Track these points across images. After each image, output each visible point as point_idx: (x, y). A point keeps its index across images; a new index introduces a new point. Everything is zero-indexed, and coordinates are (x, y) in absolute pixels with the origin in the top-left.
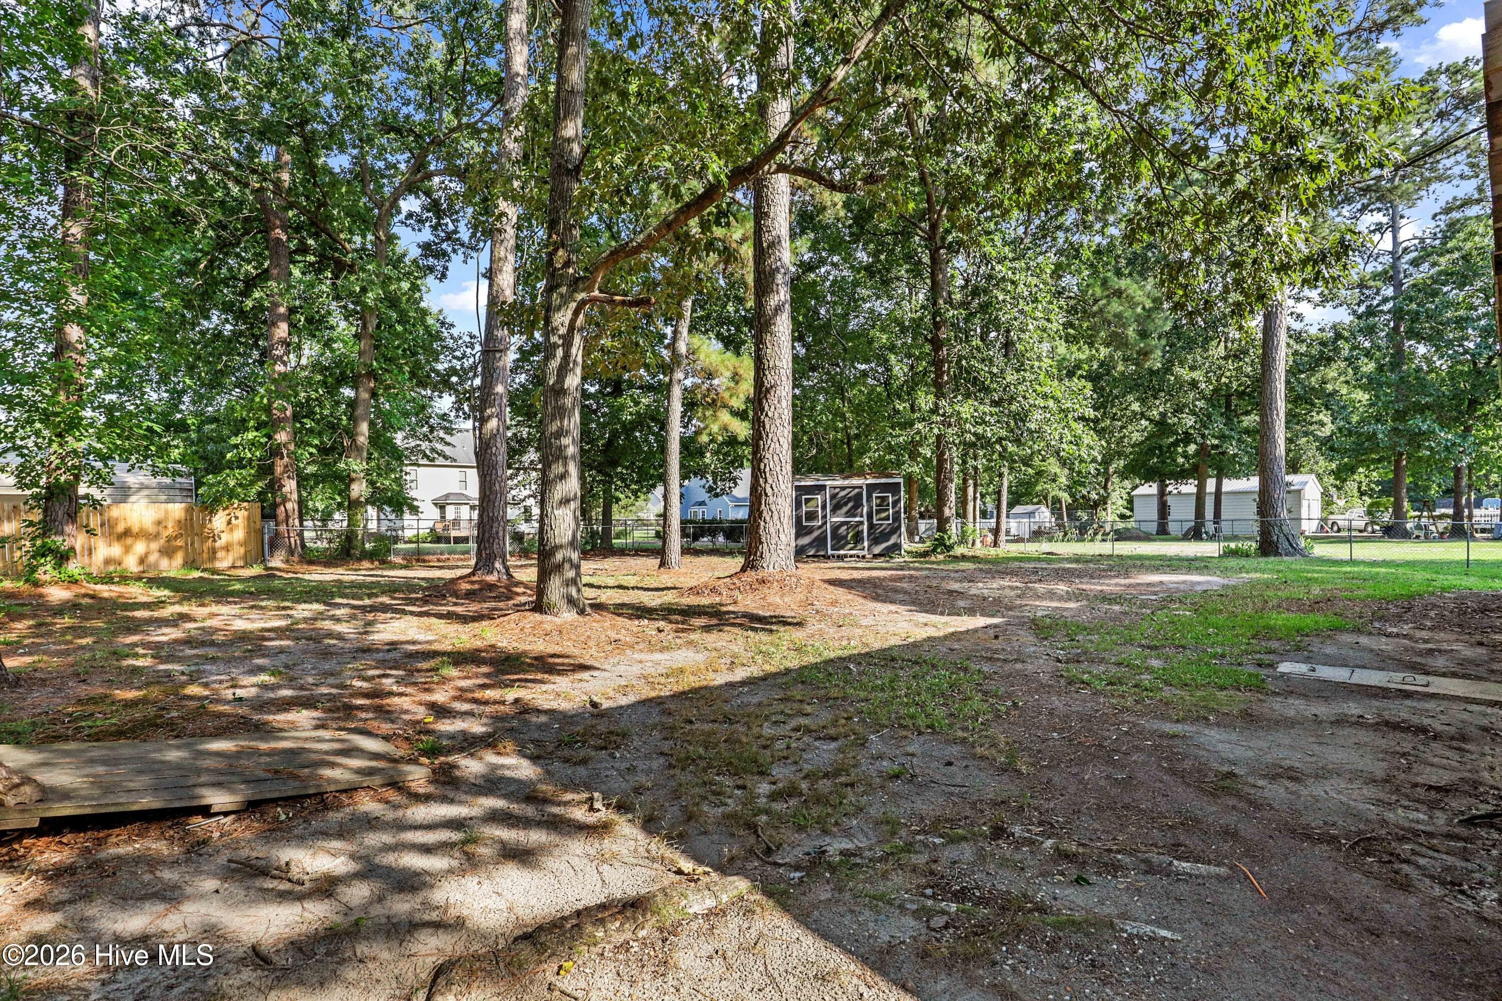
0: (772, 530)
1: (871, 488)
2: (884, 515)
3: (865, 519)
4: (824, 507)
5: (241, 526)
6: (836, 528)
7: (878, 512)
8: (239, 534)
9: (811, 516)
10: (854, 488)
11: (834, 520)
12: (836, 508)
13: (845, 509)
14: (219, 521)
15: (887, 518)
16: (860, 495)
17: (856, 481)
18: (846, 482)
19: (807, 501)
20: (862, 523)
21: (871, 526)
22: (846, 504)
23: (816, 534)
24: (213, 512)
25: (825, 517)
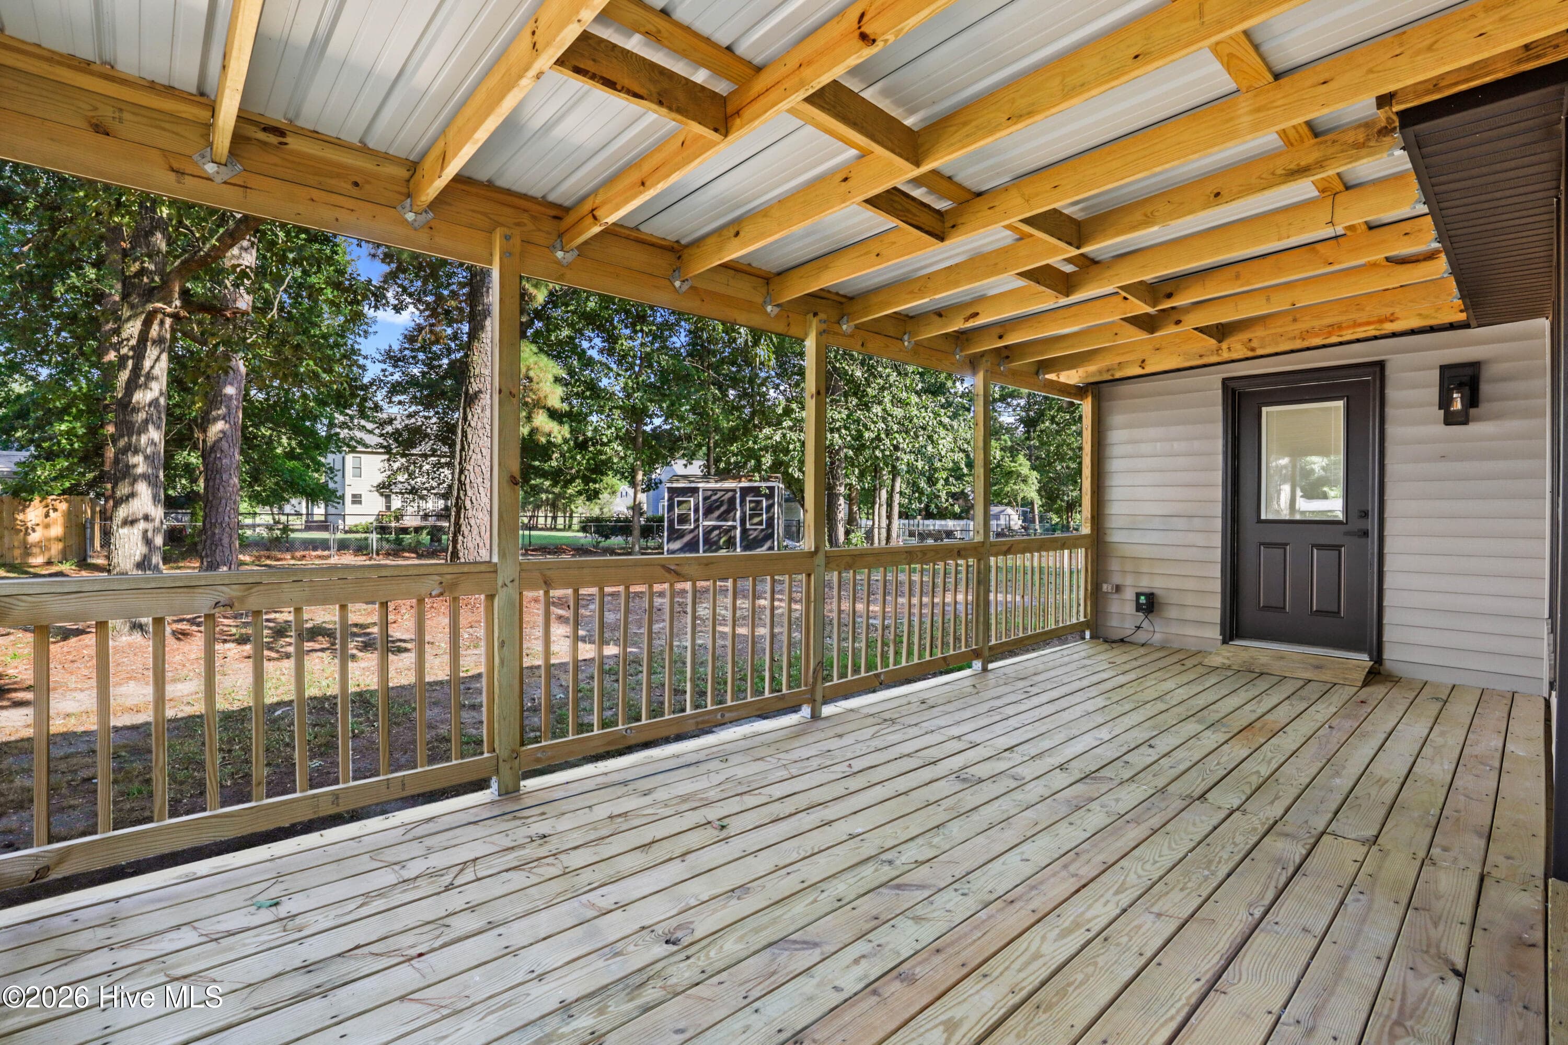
0: (470, 545)
1: (745, 491)
2: (756, 520)
3: (738, 523)
4: (696, 510)
5: (60, 521)
6: (708, 532)
7: (752, 517)
8: (57, 530)
9: (683, 519)
10: (727, 491)
11: (706, 523)
12: (708, 512)
13: (717, 513)
14: (33, 514)
15: (760, 523)
16: (732, 501)
17: (729, 484)
18: (718, 485)
19: (680, 503)
20: (734, 527)
21: (744, 531)
22: (718, 508)
23: (687, 538)
24: (25, 504)
25: (697, 520)
